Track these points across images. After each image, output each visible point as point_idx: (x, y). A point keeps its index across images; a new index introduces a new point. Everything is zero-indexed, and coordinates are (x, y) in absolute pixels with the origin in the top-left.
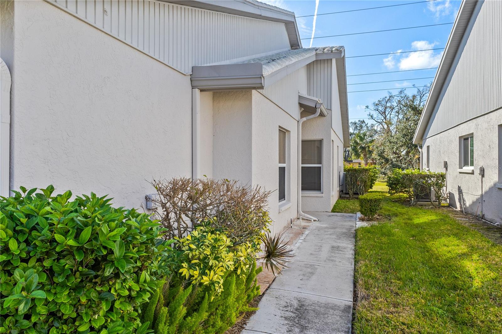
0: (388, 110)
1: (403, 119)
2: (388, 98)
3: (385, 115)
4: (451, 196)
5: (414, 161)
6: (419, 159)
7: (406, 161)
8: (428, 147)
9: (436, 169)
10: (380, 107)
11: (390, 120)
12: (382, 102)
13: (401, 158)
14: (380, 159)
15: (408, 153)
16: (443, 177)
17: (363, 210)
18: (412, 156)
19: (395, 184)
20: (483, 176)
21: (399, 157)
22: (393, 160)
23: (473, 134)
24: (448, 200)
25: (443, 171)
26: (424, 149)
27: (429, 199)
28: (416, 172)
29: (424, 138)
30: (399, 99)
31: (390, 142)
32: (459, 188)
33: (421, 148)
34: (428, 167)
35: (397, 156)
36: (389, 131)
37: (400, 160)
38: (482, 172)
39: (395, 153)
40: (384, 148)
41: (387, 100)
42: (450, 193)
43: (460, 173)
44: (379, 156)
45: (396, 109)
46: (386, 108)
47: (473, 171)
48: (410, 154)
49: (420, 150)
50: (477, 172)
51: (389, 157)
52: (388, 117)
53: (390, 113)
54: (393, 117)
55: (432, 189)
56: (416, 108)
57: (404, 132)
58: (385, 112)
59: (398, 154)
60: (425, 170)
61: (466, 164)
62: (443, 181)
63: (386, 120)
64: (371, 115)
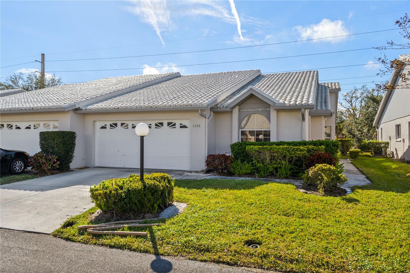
0: (354, 99)
1: (365, 107)
2: (354, 91)
3: (352, 103)
4: (393, 153)
5: (373, 136)
6: (376, 135)
7: (368, 136)
8: (382, 128)
9: (385, 140)
10: (348, 97)
11: (355, 107)
12: (349, 94)
13: (364, 134)
14: (349, 135)
15: (369, 130)
16: (388, 143)
17: (352, 156)
18: (372, 133)
19: (363, 147)
20: (404, 142)
21: (362, 133)
22: (359, 135)
23: (400, 124)
24: (391, 155)
25: (389, 141)
26: (379, 130)
27: (381, 154)
28: (375, 141)
29: (379, 123)
30: (362, 92)
31: (356, 123)
32: (396, 148)
33: (378, 129)
34: (382, 139)
35: (361, 132)
36: (355, 115)
37: (363, 136)
38: (404, 140)
39: (359, 130)
40: (351, 127)
41: (353, 93)
42: (392, 152)
43: (396, 141)
44: (348, 132)
45: (360, 99)
46: (352, 98)
47: (401, 140)
48: (371, 131)
49: (377, 130)
50: (402, 141)
51: (355, 133)
52: (354, 105)
53: (355, 101)
54: (357, 105)
55: (383, 150)
56: (375, 99)
57: (366, 117)
58: (351, 101)
59: (361, 131)
60: (380, 141)
61: (399, 137)
62: (388, 145)
63: (352, 107)
64: (341, 103)
